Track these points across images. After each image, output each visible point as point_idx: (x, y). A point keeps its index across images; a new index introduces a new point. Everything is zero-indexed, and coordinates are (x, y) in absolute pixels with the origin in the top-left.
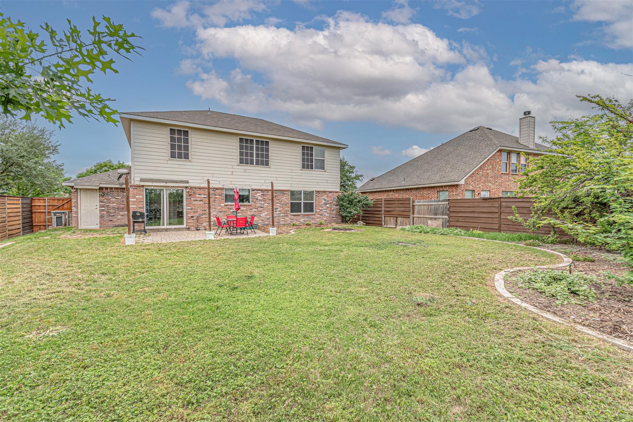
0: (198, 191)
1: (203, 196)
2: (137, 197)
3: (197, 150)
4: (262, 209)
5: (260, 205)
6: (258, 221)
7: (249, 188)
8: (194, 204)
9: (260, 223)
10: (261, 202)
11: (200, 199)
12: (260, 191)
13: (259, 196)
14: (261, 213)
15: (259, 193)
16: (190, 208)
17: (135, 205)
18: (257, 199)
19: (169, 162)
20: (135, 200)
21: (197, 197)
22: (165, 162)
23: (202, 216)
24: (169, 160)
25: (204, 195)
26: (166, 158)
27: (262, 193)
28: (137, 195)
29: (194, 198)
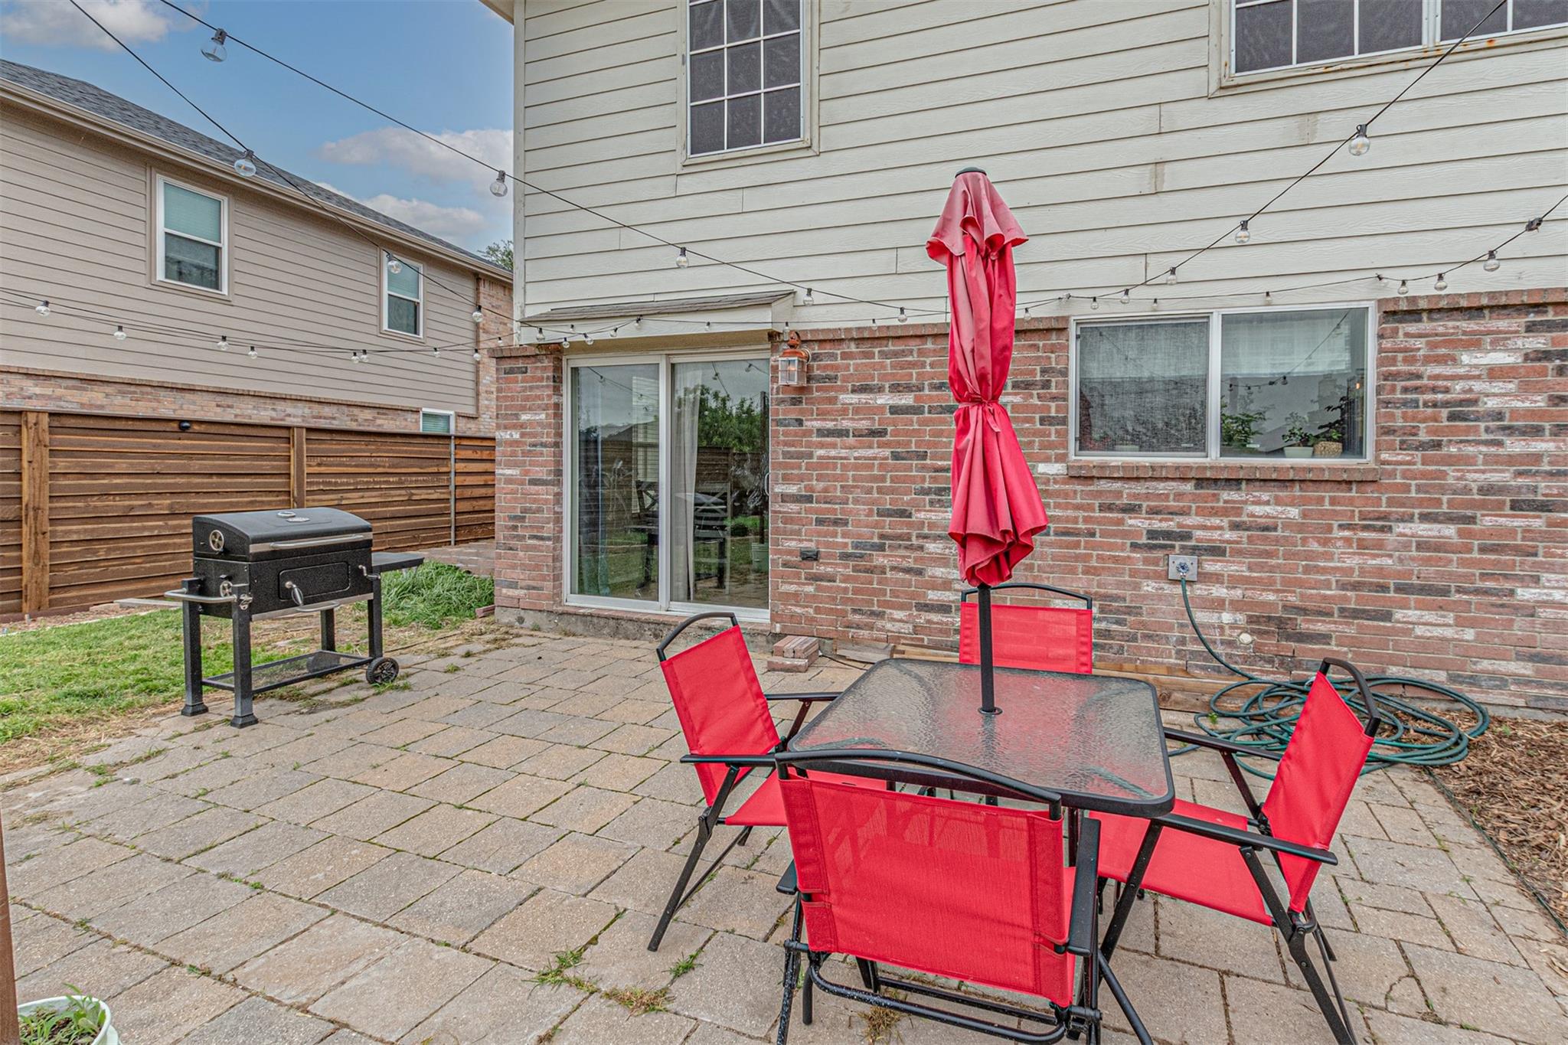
0: (851, 364)
1: (884, 399)
2: (524, 417)
3: (860, 55)
4: (1538, 522)
5: (1503, 476)
6: (1467, 652)
7: (1360, 295)
8: (826, 463)
9: (1501, 681)
10: (1515, 446)
11: (864, 424)
12: (1516, 323)
13: (1495, 373)
14: (1522, 566)
15: (1499, 341)
16: (793, 489)
17: (515, 465)
18: (1461, 411)
19: (687, 184)
20: (516, 436)
21: (844, 411)
22: (663, 187)
23: (879, 560)
24: (688, 169)
25: (896, 388)
26: (665, 164)
27: (1539, 342)
28: (523, 409)
29: (822, 414)
